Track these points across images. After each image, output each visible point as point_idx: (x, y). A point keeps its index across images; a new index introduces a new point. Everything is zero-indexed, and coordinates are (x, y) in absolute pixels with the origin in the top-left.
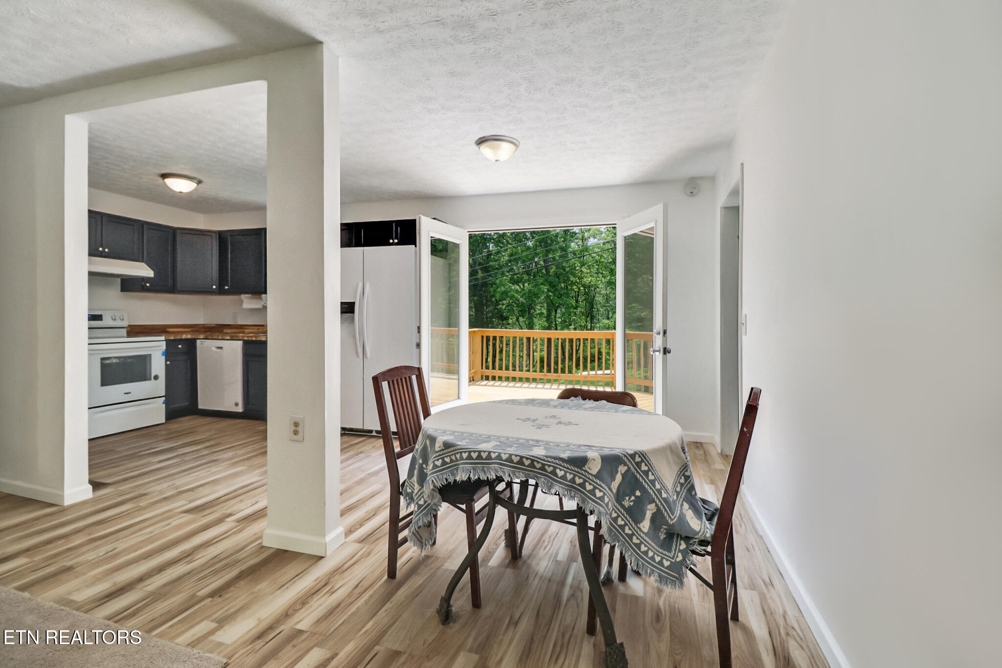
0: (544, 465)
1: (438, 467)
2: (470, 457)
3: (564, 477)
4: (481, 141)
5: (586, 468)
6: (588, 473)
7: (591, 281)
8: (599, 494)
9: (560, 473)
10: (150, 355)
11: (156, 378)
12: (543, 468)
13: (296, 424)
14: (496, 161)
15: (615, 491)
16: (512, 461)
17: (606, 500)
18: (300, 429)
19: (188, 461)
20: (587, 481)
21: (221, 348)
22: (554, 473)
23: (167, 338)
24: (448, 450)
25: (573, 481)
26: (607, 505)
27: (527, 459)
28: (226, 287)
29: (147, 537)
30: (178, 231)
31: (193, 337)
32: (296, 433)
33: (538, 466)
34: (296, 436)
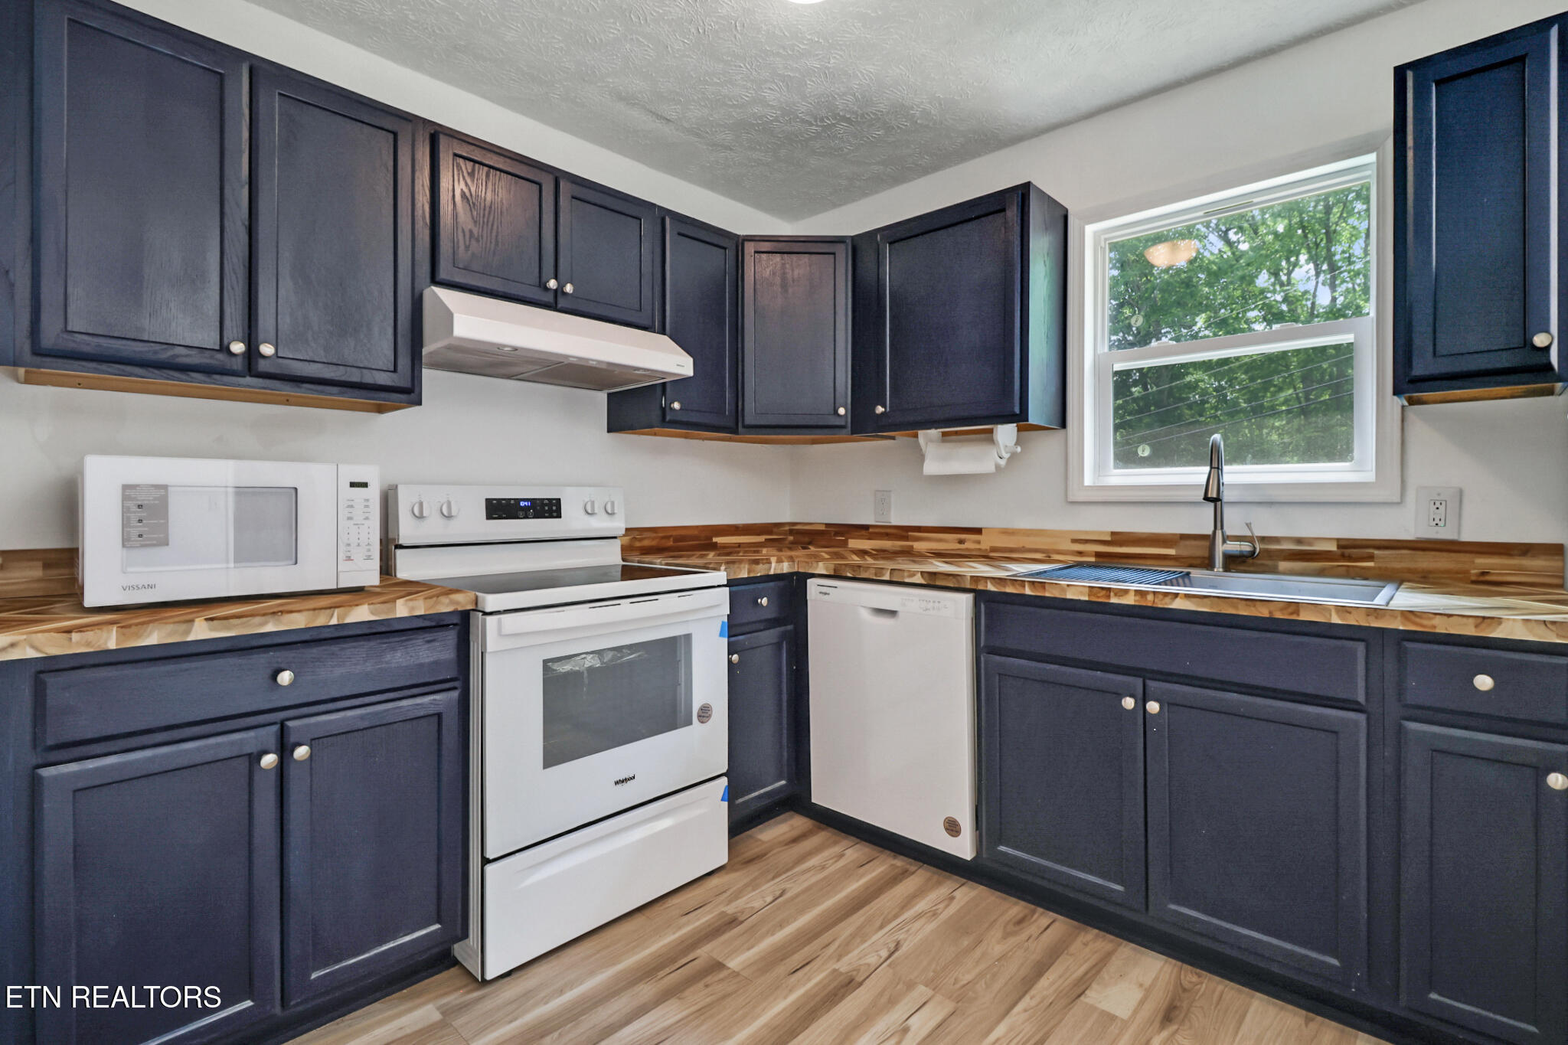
10: (688, 637)
11: (705, 713)
23: (732, 577)
28: (880, 409)
30: (750, 248)
31: (796, 568)
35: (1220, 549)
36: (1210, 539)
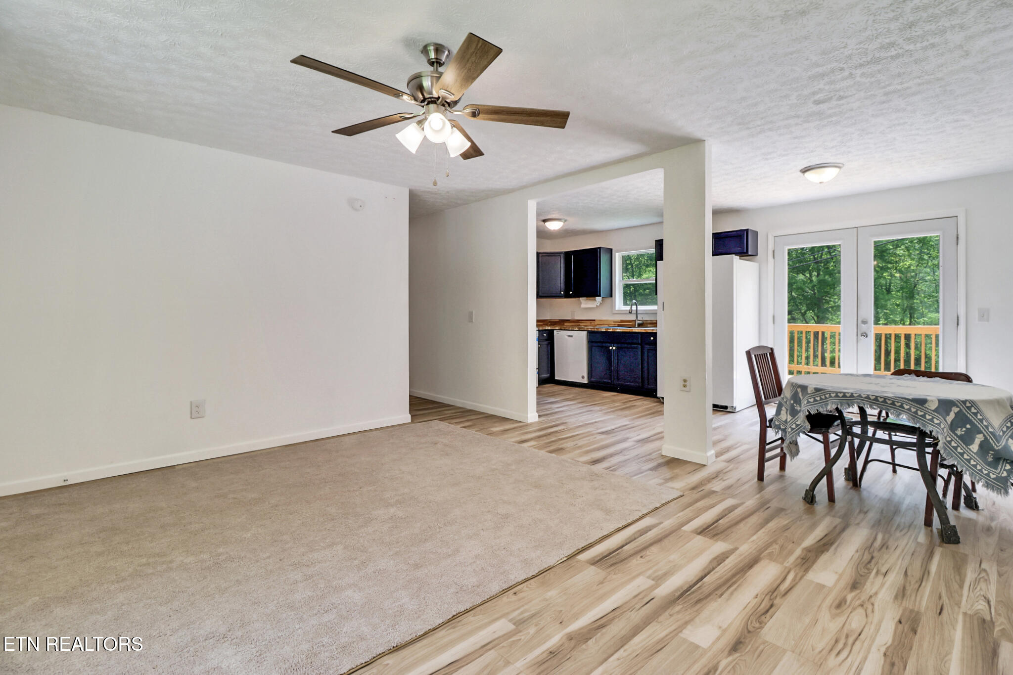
0: (893, 402)
1: (810, 402)
2: (837, 396)
3: (909, 410)
4: (805, 171)
5: (926, 405)
6: (928, 409)
7: (910, 265)
8: (936, 421)
9: (906, 407)
12: (893, 403)
13: (685, 381)
14: (820, 183)
15: (949, 423)
16: (870, 399)
17: (942, 426)
18: (687, 384)
19: (573, 409)
20: (927, 414)
21: (572, 336)
22: (902, 406)
24: (819, 393)
25: (916, 413)
26: (943, 429)
27: (881, 398)
28: (571, 293)
29: (587, 442)
31: (552, 328)
32: (685, 386)
33: (889, 402)
34: (685, 388)
35: (637, 322)
36: (635, 321)
